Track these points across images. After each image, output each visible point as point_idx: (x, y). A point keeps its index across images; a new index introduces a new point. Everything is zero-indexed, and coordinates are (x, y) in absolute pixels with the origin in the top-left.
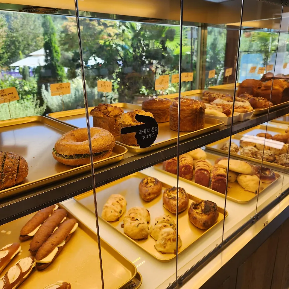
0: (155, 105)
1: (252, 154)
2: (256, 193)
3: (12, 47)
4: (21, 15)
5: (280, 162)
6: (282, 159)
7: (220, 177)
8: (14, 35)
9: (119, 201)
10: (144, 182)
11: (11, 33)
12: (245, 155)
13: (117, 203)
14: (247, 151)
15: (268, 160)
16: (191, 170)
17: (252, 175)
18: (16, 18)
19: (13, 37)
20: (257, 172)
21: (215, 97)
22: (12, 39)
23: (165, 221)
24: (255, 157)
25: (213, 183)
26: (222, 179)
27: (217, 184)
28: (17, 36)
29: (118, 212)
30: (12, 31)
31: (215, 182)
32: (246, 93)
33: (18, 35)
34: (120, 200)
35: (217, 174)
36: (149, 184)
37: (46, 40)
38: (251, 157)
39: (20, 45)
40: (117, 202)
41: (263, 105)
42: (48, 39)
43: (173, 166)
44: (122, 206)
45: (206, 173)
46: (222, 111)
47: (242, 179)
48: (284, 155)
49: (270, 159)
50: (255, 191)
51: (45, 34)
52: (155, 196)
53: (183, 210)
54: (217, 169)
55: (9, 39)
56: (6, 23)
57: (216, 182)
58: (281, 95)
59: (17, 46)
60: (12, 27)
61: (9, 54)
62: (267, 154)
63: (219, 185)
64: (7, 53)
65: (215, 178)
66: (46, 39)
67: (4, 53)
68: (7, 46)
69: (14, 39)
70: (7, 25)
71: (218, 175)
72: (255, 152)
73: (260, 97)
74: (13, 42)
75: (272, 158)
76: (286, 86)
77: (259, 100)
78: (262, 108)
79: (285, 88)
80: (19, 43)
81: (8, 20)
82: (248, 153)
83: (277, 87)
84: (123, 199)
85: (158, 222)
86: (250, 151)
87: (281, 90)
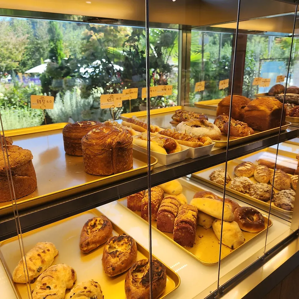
0: (74, 132)
1: (244, 187)
2: (232, 248)
3: (37, 54)
4: (46, 22)
5: (278, 202)
6: (281, 197)
7: (184, 225)
8: (39, 42)
9: (42, 255)
10: (89, 225)
11: (36, 40)
12: (235, 189)
13: (38, 257)
14: (238, 184)
15: (262, 198)
16: (155, 209)
17: (230, 222)
18: (42, 25)
19: (38, 44)
20: (240, 217)
21: (186, 118)
22: (36, 46)
23: (85, 293)
24: (248, 191)
25: (175, 231)
26: (187, 228)
27: (180, 234)
28: (41, 43)
29: (34, 271)
30: (37, 38)
31: (177, 230)
32: (224, 114)
33: (42, 41)
34: (44, 252)
35: (181, 220)
36: (97, 226)
37: (51, 47)
38: (242, 192)
39: (44, 52)
40: (39, 255)
41: (240, 132)
42: (53, 45)
43: (137, 201)
44: (43, 262)
45: (169, 216)
46: (163, 145)
47: (217, 225)
48: (284, 192)
49: (265, 197)
50: (230, 246)
51: (51, 41)
52: (98, 245)
53: (122, 272)
54: (185, 212)
55: (34, 45)
56: (32, 30)
57: (179, 231)
58: (268, 119)
59: (41, 52)
60: (38, 34)
61: (33, 60)
62: (261, 190)
63: (183, 234)
64: (31, 60)
65: (178, 225)
66: (52, 45)
67: (28, 60)
68: (32, 53)
69: (39, 46)
70: (33, 32)
71: (182, 222)
72: (249, 185)
73: (238, 121)
74: (38, 50)
75: (267, 195)
76: (276, 107)
77: (236, 125)
78: (239, 136)
79: (274, 109)
80: (44, 50)
81: (34, 28)
82: (239, 186)
83: (262, 108)
84: (48, 250)
85: (74, 294)
86: (242, 183)
87: (269, 112)
